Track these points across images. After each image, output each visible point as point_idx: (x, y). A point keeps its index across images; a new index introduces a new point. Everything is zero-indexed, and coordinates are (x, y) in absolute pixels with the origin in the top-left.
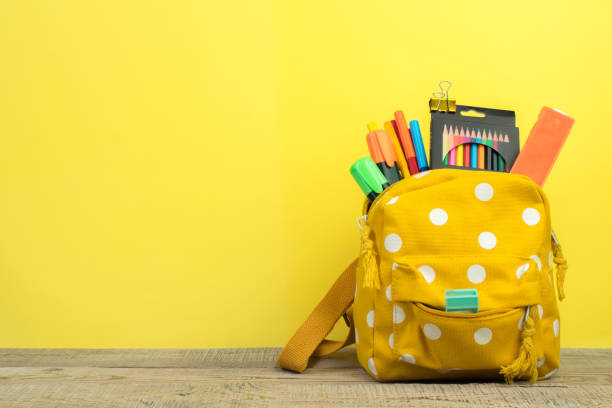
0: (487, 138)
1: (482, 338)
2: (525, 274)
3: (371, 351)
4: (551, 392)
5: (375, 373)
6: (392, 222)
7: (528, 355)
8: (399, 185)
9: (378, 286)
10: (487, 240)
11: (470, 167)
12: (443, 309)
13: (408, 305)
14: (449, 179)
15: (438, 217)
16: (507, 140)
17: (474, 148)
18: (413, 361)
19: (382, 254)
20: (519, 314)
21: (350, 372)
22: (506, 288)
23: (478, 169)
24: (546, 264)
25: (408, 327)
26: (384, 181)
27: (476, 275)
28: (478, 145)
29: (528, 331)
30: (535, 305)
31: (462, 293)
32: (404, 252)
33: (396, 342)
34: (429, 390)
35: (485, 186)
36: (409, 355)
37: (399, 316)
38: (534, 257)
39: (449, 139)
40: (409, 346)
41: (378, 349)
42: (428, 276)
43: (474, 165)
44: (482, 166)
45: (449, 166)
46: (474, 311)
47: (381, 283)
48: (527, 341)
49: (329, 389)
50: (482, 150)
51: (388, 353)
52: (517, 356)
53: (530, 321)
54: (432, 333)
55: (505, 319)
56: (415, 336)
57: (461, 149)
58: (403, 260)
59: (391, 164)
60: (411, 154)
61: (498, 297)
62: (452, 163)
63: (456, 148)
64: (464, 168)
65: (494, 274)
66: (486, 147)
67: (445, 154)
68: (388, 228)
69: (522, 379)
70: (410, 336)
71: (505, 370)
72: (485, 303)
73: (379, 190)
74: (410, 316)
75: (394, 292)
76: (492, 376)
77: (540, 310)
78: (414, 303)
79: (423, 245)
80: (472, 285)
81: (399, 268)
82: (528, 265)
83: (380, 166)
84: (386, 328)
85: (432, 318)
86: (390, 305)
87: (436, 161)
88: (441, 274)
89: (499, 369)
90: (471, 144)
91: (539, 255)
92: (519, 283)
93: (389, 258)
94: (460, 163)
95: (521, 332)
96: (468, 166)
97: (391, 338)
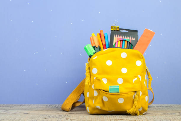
0: (128, 39)
1: (121, 101)
2: (135, 81)
3: (88, 105)
5: (89, 111)
6: (95, 64)
7: (135, 107)
8: (99, 52)
10: (124, 70)
11: (122, 48)
12: (109, 92)
13: (98, 90)
14: (114, 51)
15: (109, 63)
16: (134, 39)
17: (124, 42)
18: (100, 108)
19: (91, 75)
20: (133, 94)
22: (129, 86)
23: (124, 48)
24: (143, 78)
25: (99, 97)
26: (94, 51)
27: (120, 81)
28: (125, 41)
29: (136, 99)
30: (139, 91)
31: (114, 87)
32: (98, 74)
33: (95, 102)
36: (98, 106)
37: (96, 94)
38: (139, 76)
39: (115, 39)
40: (98, 103)
41: (91, 104)
42: (105, 81)
43: (123, 47)
44: (126, 47)
45: (115, 47)
46: (118, 92)
47: (91, 83)
48: (135, 102)
50: (126, 42)
51: (93, 106)
52: (132, 107)
53: (137, 96)
54: (105, 99)
55: (128, 95)
56: (101, 100)
57: (119, 42)
58: (98, 76)
59: (97, 46)
60: (104, 43)
61: (126, 88)
62: (116, 46)
63: (118, 41)
64: (120, 48)
65: (126, 81)
66: (127, 41)
67: (114, 43)
68: (93, 66)
70: (99, 100)
72: (122, 90)
73: (92, 54)
74: (99, 94)
75: (94, 87)
76: (124, 113)
77: (141, 93)
78: (100, 90)
79: (104, 72)
80: (117, 84)
81: (96, 79)
82: (136, 78)
83: (94, 47)
84: (92, 98)
85: (105, 95)
86: (93, 90)
87: (111, 46)
88: (109, 81)
89: (127, 111)
90: (123, 41)
91: (141, 75)
92: (133, 84)
93: (93, 75)
94: (119, 46)
95: (134, 99)
96: (121, 47)
97: (94, 100)
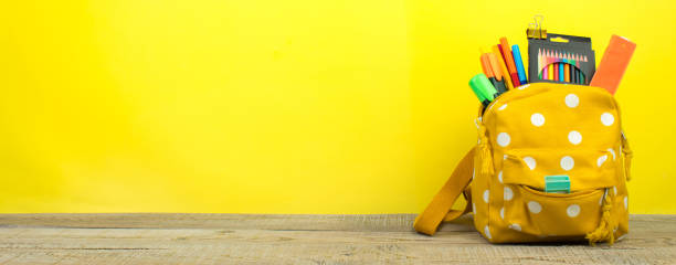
0: (570, 59)
1: (573, 212)
2: (603, 164)
3: (486, 221)
4: (626, 253)
5: (490, 237)
6: (503, 124)
7: (607, 224)
8: (506, 95)
9: (493, 172)
10: (575, 138)
11: (559, 82)
12: (542, 190)
13: (516, 187)
14: (546, 90)
15: (538, 120)
16: (586, 59)
17: (562, 66)
18: (520, 229)
19: (495, 147)
20: (599, 194)
21: (468, 235)
22: (590, 174)
23: (563, 83)
24: (618, 155)
25: (516, 203)
26: (495, 92)
27: (567, 164)
28: (564, 64)
29: (607, 207)
30: (612, 187)
31: (558, 178)
32: (512, 146)
33: (506, 213)
34: (533, 251)
35: (573, 96)
36: (517, 224)
37: (508, 195)
38: (610, 150)
39: (542, 60)
40: (517, 217)
41: (493, 219)
42: (530, 164)
43: (562, 80)
44: (568, 80)
45: (543, 80)
46: (567, 192)
47: (495, 170)
48: (607, 214)
49: (456, 250)
50: (567, 68)
51: (500, 223)
52: (598, 225)
53: (608, 199)
54: (535, 208)
55: (590, 198)
56: (521, 211)
57: (551, 67)
58: (511, 152)
59: (499, 78)
60: (513, 70)
61: (584, 181)
62: (545, 78)
63: (548, 66)
64: (554, 81)
65: (580, 163)
66: (570, 65)
67: (540, 71)
68: (499, 129)
69: (602, 242)
70: (517, 209)
71: (589, 236)
72: (575, 185)
73: (491, 98)
74: (517, 194)
75: (504, 177)
76: (580, 241)
77: (615, 191)
78: (521, 185)
79: (526, 141)
80: (563, 172)
81: (509, 159)
82: (606, 157)
83: (491, 79)
84: (498, 203)
85: (535, 197)
86: (502, 186)
87: (533, 77)
88: (540, 163)
89: (585, 235)
90: (559, 63)
91: (614, 149)
92: (600, 170)
93: (501, 150)
94: (551, 78)
95: (602, 206)
96: (557, 80)
97: (503, 211)
